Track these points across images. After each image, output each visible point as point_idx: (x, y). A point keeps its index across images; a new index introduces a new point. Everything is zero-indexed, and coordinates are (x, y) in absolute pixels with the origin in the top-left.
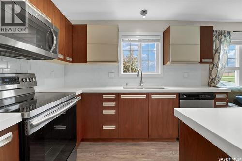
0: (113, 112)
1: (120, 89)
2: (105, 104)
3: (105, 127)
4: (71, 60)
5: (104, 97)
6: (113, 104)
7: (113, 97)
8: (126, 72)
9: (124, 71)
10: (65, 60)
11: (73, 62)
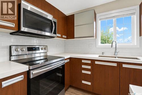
0: (89, 73)
1: (95, 57)
2: (83, 66)
3: (83, 82)
4: (66, 37)
5: (83, 61)
6: (89, 67)
7: (89, 62)
8: (104, 43)
9: (102, 43)
10: (62, 37)
11: (67, 38)
